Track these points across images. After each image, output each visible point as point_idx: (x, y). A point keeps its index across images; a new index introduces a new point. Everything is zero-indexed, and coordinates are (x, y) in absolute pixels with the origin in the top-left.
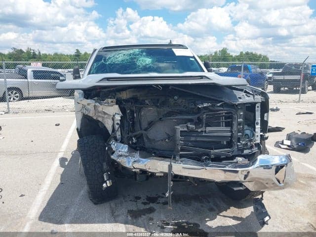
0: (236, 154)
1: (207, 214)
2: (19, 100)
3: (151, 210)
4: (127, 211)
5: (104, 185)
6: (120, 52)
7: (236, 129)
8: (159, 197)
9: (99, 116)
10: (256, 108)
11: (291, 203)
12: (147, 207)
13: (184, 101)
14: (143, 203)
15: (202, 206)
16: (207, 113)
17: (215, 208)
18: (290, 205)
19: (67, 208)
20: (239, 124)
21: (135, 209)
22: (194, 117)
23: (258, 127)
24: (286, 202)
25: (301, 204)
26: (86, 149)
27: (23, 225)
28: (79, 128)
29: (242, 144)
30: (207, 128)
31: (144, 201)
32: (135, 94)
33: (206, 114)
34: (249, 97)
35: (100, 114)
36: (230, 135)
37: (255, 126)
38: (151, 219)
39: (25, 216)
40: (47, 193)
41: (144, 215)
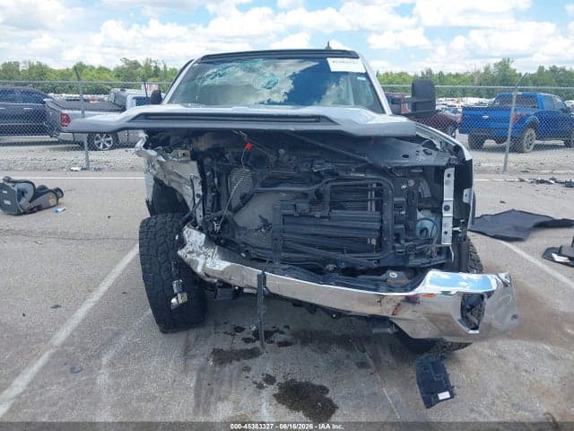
0: (392, 264)
1: (352, 371)
2: (111, 148)
3: (253, 354)
4: (211, 350)
5: (174, 300)
6: (229, 64)
7: (389, 217)
8: (277, 331)
9: (173, 181)
10: (446, 178)
11: (526, 371)
12: (250, 346)
13: (294, 158)
14: (243, 339)
15: (348, 357)
16: (334, 184)
17: (371, 362)
18: (524, 373)
19: (117, 334)
20: (398, 206)
21: (226, 347)
22: (311, 189)
23: (448, 216)
24: (517, 368)
25: (548, 374)
26: (149, 236)
27: (39, 354)
28: (150, 200)
29: (403, 246)
30: (333, 211)
31: (246, 337)
32: (216, 142)
33: (330, 184)
34: (431, 154)
35: (173, 177)
36: (378, 228)
37: (442, 214)
38: (247, 369)
39: (49, 340)
40: (96, 305)
41: (238, 360)
